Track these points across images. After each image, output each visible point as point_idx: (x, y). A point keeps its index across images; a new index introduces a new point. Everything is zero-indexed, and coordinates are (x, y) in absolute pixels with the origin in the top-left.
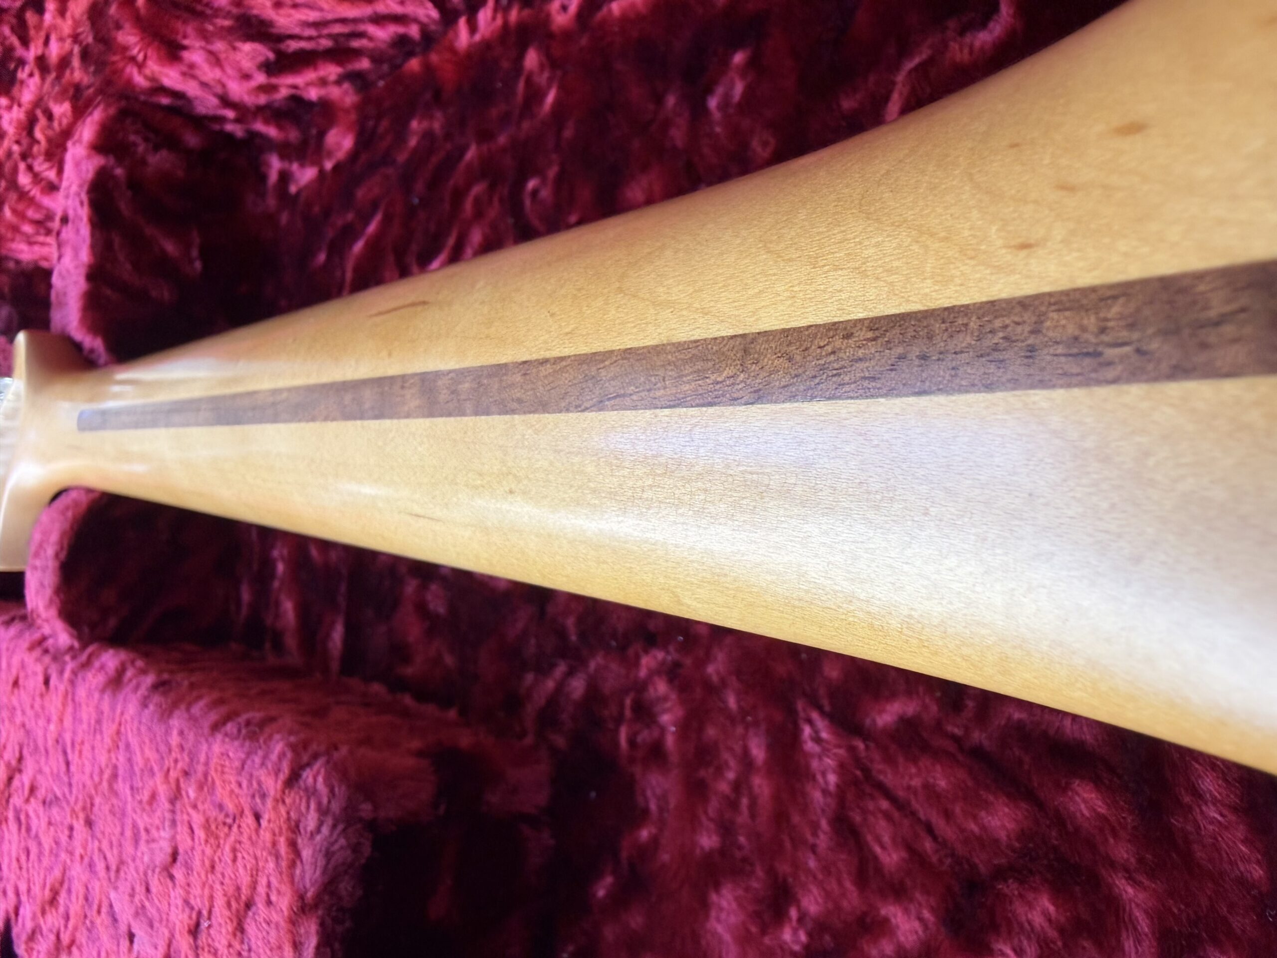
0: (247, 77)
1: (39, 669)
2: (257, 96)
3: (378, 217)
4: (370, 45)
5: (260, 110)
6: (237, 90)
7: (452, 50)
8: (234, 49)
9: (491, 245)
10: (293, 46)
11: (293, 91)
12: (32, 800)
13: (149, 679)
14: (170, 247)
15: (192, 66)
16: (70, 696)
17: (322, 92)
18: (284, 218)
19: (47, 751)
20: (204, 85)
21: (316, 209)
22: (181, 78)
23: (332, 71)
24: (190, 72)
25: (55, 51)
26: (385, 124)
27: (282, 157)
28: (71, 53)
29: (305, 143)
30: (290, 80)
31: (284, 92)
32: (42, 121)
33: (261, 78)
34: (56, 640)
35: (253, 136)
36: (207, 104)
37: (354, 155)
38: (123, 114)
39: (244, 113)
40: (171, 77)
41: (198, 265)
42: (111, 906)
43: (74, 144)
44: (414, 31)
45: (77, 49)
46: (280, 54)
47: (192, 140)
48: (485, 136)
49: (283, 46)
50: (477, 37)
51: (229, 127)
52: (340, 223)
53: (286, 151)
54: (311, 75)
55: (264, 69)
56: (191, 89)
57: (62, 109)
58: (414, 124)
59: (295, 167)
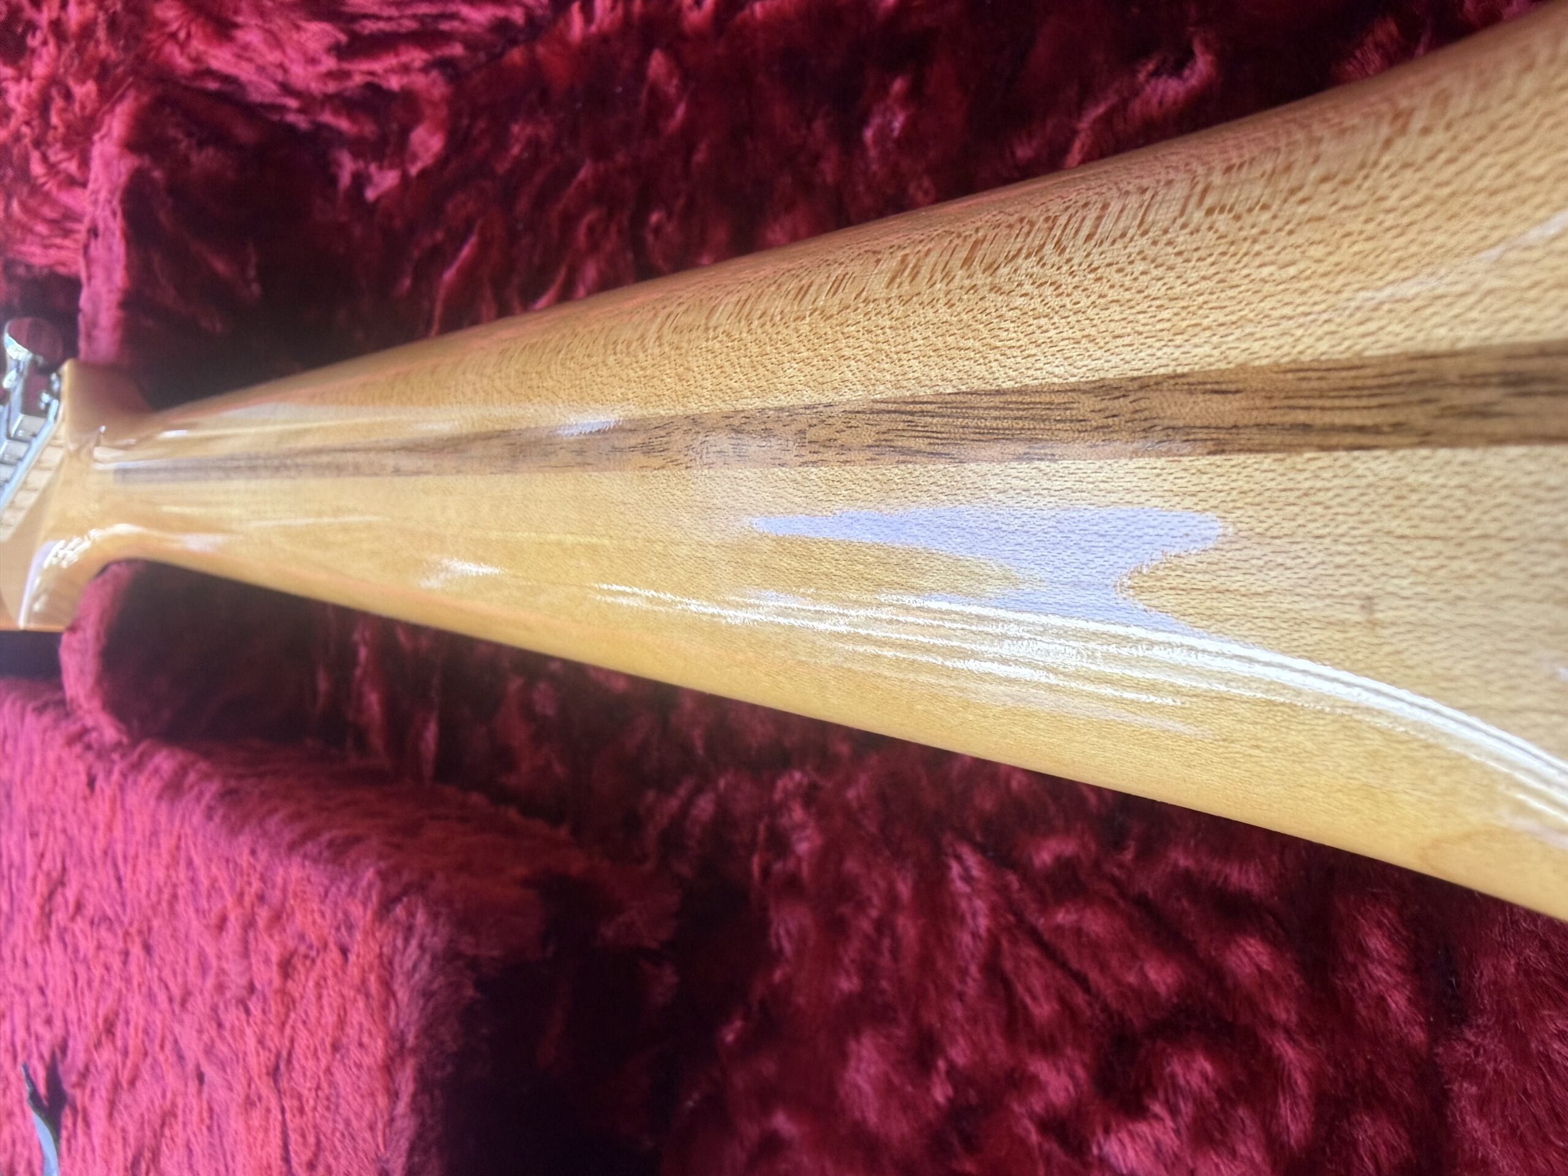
0: (312, 61)
1: (81, 767)
2: (325, 84)
3: (473, 240)
4: (463, 28)
5: (328, 98)
6: (300, 74)
7: (564, 42)
8: (298, 28)
9: (607, 283)
10: (370, 27)
11: (369, 78)
12: (79, 919)
13: (213, 787)
14: (220, 266)
15: (246, 47)
16: (118, 801)
17: (405, 80)
18: (357, 231)
19: (94, 865)
20: (261, 69)
21: (398, 223)
22: (233, 60)
23: (417, 57)
24: (244, 53)
25: (74, 16)
26: (482, 124)
27: (356, 155)
28: (94, 21)
29: (383, 140)
30: (365, 66)
31: (358, 79)
32: (58, 103)
33: (329, 63)
34: (101, 735)
35: (320, 128)
36: (263, 90)
37: (442, 161)
38: (160, 102)
39: (309, 102)
40: (221, 59)
41: (255, 288)
42: (176, 1042)
43: (102, 138)
44: (517, 15)
45: (101, 17)
46: (354, 37)
47: (244, 133)
48: (601, 152)
49: (357, 27)
50: (593, 28)
51: (291, 118)
52: (427, 242)
53: (359, 147)
54: (391, 61)
55: (334, 53)
56: (245, 72)
57: (85, 90)
58: (516, 128)
59: (373, 168)
